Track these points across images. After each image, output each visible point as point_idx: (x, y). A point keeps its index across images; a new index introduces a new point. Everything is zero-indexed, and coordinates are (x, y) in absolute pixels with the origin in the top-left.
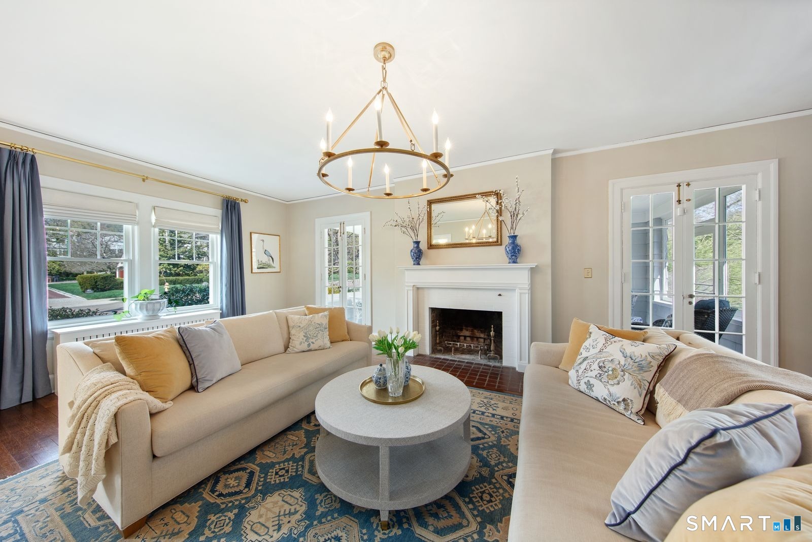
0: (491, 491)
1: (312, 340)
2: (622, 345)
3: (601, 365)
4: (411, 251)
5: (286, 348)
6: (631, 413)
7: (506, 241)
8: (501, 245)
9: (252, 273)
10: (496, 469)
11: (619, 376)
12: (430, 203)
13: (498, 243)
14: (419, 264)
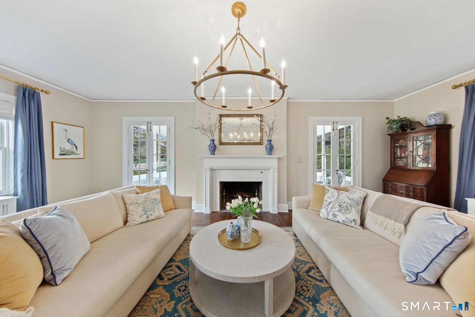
0: (305, 284)
1: (150, 213)
2: (347, 194)
3: (339, 205)
4: (209, 146)
5: (126, 222)
6: (358, 225)
7: (265, 142)
8: (262, 144)
9: (53, 159)
10: (298, 270)
11: (350, 209)
12: (221, 116)
13: (260, 143)
14: (214, 154)
